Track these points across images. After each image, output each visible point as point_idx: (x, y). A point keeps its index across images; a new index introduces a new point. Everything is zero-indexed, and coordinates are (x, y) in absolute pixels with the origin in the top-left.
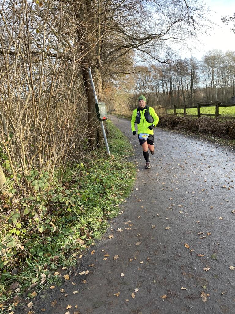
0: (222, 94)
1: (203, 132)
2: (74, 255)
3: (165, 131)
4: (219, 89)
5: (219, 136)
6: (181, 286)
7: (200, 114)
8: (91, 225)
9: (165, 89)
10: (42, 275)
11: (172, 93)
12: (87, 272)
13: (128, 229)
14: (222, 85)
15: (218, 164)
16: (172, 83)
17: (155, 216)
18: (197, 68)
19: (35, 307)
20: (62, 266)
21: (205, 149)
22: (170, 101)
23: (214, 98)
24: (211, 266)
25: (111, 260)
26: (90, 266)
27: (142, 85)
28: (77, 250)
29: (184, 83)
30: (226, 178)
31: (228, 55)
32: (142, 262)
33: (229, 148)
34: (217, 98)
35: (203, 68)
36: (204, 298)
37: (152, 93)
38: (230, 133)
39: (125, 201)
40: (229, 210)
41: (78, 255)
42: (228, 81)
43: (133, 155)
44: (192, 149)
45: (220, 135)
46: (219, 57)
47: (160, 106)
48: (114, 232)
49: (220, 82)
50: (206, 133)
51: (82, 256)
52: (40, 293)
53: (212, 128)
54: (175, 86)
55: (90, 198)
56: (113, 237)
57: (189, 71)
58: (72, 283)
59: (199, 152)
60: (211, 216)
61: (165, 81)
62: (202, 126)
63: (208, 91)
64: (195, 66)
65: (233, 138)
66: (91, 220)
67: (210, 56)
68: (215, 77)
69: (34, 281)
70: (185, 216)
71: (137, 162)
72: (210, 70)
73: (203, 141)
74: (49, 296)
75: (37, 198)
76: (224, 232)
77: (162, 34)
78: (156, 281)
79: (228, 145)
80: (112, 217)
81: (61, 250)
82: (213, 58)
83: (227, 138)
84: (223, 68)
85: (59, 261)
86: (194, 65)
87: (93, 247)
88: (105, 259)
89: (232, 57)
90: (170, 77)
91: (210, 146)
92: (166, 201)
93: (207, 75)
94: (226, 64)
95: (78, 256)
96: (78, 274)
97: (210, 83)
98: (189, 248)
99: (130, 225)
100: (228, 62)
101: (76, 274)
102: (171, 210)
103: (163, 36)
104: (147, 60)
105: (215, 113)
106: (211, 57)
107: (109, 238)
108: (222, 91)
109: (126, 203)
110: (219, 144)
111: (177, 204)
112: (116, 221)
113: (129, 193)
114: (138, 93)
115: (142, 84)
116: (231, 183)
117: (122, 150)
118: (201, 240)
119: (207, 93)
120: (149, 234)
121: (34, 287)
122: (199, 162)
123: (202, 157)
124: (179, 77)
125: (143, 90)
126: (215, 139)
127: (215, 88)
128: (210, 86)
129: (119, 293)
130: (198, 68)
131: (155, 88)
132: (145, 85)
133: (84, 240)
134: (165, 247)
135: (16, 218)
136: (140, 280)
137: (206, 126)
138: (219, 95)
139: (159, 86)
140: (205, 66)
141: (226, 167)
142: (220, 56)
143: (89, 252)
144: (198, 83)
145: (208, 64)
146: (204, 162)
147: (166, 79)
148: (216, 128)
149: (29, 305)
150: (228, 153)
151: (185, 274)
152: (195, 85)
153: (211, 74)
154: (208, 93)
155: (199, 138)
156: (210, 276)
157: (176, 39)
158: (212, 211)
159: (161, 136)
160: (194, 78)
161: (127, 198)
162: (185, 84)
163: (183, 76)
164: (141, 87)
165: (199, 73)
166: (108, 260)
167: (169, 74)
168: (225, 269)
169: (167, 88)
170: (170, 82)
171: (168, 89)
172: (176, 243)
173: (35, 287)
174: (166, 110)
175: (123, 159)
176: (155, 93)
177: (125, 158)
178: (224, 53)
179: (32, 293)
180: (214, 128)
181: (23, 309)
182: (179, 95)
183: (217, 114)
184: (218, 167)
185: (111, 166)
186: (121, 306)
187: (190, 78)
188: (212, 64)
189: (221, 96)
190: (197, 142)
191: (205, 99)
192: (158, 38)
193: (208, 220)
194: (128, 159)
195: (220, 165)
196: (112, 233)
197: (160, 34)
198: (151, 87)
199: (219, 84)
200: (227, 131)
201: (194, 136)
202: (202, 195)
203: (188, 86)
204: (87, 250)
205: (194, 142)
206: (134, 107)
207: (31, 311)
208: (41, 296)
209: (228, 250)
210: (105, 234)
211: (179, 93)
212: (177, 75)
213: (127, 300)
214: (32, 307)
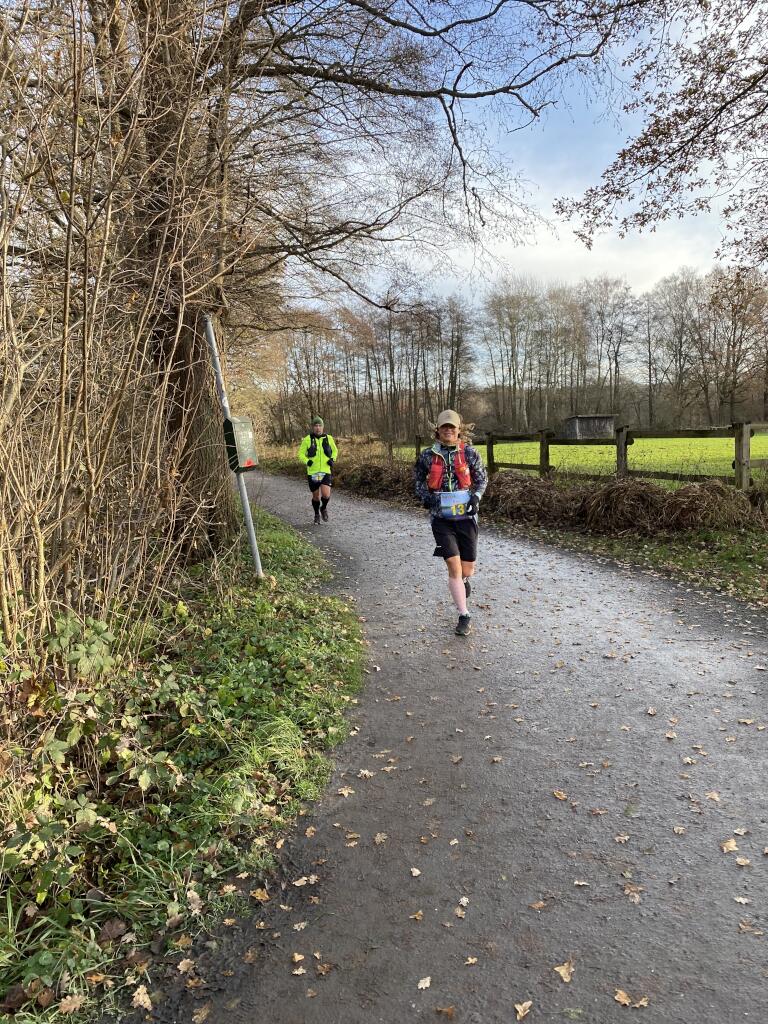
0: (541, 406)
1: (512, 513)
2: (260, 842)
3: (399, 510)
4: (530, 392)
5: (561, 527)
6: (574, 879)
7: (494, 464)
8: (282, 766)
9: (375, 384)
10: (189, 894)
11: (394, 397)
12: (313, 879)
13: (388, 769)
14: (539, 382)
15: (578, 600)
16: (396, 368)
17: (453, 733)
18: (467, 329)
19: (202, 970)
20: (236, 871)
21: (530, 561)
22: (390, 421)
23: (517, 417)
24: (631, 832)
25: (368, 845)
26: (314, 863)
27: (304, 368)
28: (265, 828)
29: (430, 369)
30: (610, 635)
31: (554, 296)
32: (455, 842)
33: (594, 558)
34: (526, 418)
35: (487, 329)
36: (633, 897)
37: (336, 394)
38: (589, 518)
39: (355, 701)
40: (640, 709)
41: (272, 840)
42: (556, 371)
43: (332, 577)
44: (495, 560)
45: (561, 524)
46: (531, 299)
47: (373, 436)
48: (351, 779)
49: (533, 373)
50: (520, 517)
51: (282, 842)
52: (201, 939)
53: (535, 503)
54: (403, 377)
55: (246, 698)
56: (353, 792)
57: (446, 335)
58: (282, 906)
59: (519, 570)
60: (600, 725)
61: (374, 359)
62: (508, 496)
63: (500, 398)
64: (462, 321)
65: (598, 532)
66: (277, 752)
67: (504, 295)
68: (521, 358)
69: (174, 909)
70: (535, 729)
71: (352, 598)
72: (506, 337)
73: (519, 540)
74: (227, 943)
75: (93, 697)
76: (642, 757)
77: (379, 225)
78: (508, 878)
79: (589, 552)
80: (332, 744)
81: (219, 829)
82: (513, 302)
83: (583, 533)
84: (540, 334)
85: (224, 858)
86: (459, 319)
87: (305, 820)
88: (352, 844)
89: (564, 304)
90: (389, 349)
91: (542, 555)
92: (470, 696)
93: (496, 351)
94: (549, 322)
95: (271, 843)
96: (290, 886)
97: (505, 373)
98: (566, 800)
99: (392, 760)
100: (556, 317)
101: (283, 886)
102: (492, 717)
103: (381, 229)
104: (329, 295)
105: (537, 462)
106: (507, 298)
107: (342, 795)
108: (541, 401)
109: (359, 705)
110: (564, 547)
111: (502, 701)
112: (346, 753)
113: (361, 678)
114: (290, 390)
115: (305, 363)
116: (627, 648)
117: (294, 564)
118: (589, 779)
119: (497, 404)
120: (453, 778)
121: (175, 925)
122: (526, 596)
123: (528, 583)
124: (416, 351)
125: (305, 384)
126: (549, 534)
127: (521, 389)
128: (507, 383)
129: (420, 912)
130: (472, 328)
131: (343, 380)
132: (312, 367)
133: (272, 803)
134: (503, 803)
135: (62, 751)
136: (465, 880)
137: (520, 499)
138: (533, 412)
139: (356, 374)
140: (491, 325)
141: (601, 607)
142: (533, 298)
143: (302, 834)
144: (472, 371)
145: (500, 318)
146: (539, 594)
147: (376, 356)
148: (549, 505)
149: (182, 966)
150: (595, 573)
151: (575, 854)
152: (461, 378)
153: (510, 348)
154: (501, 404)
155: (504, 532)
156: (635, 852)
157: (418, 242)
158: (598, 712)
159: (393, 524)
160: (459, 356)
161: (359, 694)
162: (435, 370)
163: (428, 349)
164: (299, 375)
165: (474, 343)
166: (361, 846)
167: (385, 340)
168: (664, 834)
169: (380, 382)
170: (388, 365)
171: (384, 384)
172: (529, 792)
173: (178, 927)
174: (390, 450)
175: (304, 589)
176: (344, 396)
177: (309, 586)
178: (543, 293)
179: (177, 941)
180: (543, 503)
181: (169, 978)
182: (415, 406)
183: (544, 466)
184: (579, 608)
185: (278, 609)
186: (437, 938)
187: (449, 355)
188: (511, 319)
189: (536, 413)
190: (502, 543)
191: (491, 418)
192: (364, 233)
193: (595, 735)
194: (318, 587)
195: (584, 603)
196: (346, 782)
197: (373, 224)
198: (331, 375)
199: (530, 378)
200: (582, 513)
201: (489, 527)
202: (561, 676)
203: (441, 378)
204: (292, 827)
205: (492, 541)
206: (277, 434)
207: (192, 979)
208: (208, 944)
209: (660, 796)
210: (328, 787)
211: (415, 397)
212: (410, 346)
213: (448, 925)
214: (194, 969)
